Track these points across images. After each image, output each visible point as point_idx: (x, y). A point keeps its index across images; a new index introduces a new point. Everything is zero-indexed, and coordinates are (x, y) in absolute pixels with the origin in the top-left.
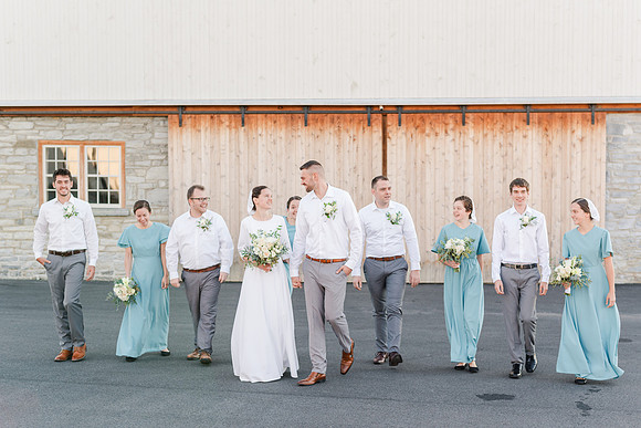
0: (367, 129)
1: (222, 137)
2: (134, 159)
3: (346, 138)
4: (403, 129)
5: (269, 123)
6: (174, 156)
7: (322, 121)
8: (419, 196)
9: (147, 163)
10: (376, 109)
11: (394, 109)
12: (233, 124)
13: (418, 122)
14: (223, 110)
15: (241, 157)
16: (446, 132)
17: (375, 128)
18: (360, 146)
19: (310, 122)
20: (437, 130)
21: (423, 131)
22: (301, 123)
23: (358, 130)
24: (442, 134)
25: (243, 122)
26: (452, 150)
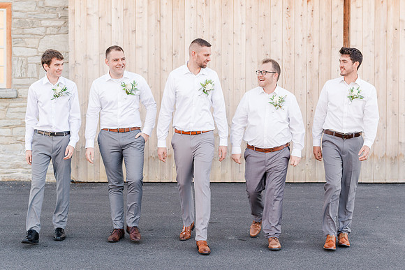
2: (23, 24)
6: (76, 21)
9: (40, 31)
15: (163, 22)
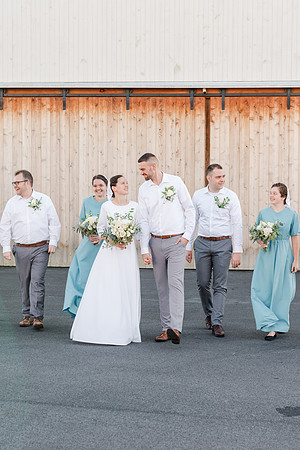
0: (190, 113)
1: (43, 120)
3: (168, 121)
4: (226, 112)
5: (91, 106)
7: (144, 104)
8: (242, 181)
10: (199, 92)
11: (218, 92)
12: (54, 107)
13: (242, 106)
14: (45, 92)
16: (271, 115)
17: (198, 112)
18: (183, 130)
19: (133, 105)
20: (261, 114)
21: (247, 115)
22: (122, 106)
23: (180, 113)
24: (266, 118)
25: (64, 105)
26: (277, 134)
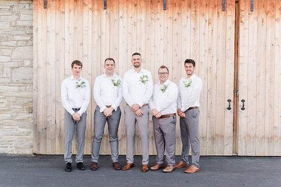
0: (222, 14)
1: (85, 18)
3: (202, 21)
4: (254, 14)
5: (130, 7)
7: (180, 5)
8: (268, 76)
12: (96, 6)
13: (269, 8)
17: (229, 13)
18: (215, 29)
19: (169, 6)
21: (273, 16)
22: (160, 7)
23: (212, 14)
25: (105, 5)
